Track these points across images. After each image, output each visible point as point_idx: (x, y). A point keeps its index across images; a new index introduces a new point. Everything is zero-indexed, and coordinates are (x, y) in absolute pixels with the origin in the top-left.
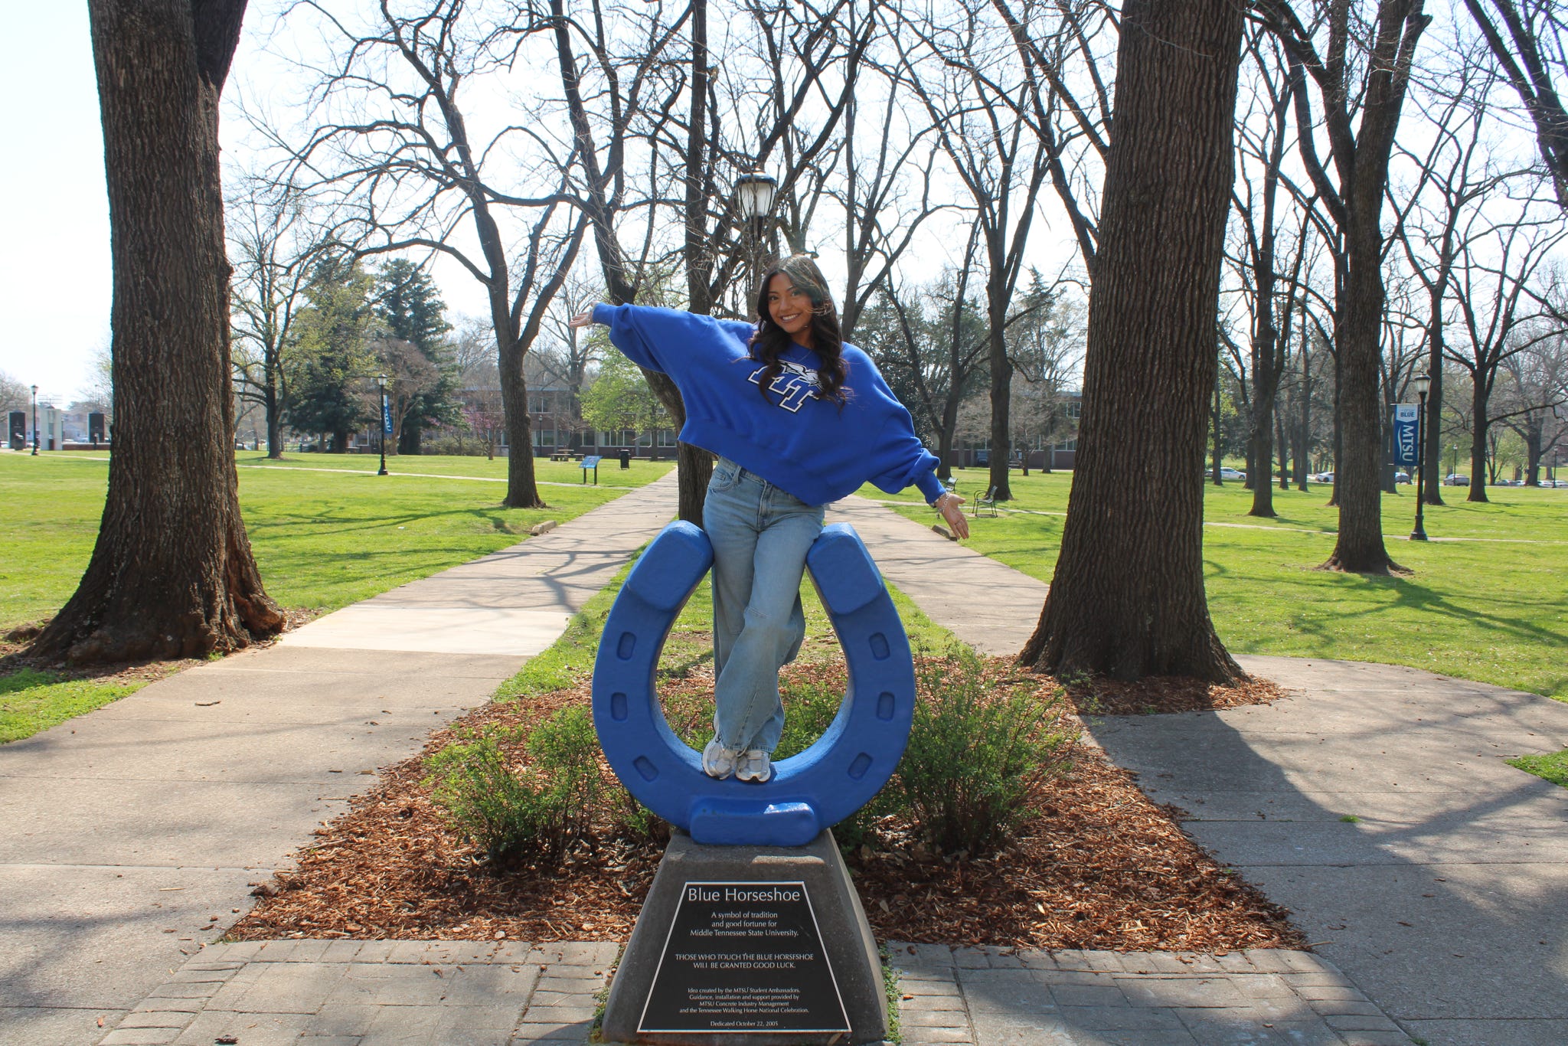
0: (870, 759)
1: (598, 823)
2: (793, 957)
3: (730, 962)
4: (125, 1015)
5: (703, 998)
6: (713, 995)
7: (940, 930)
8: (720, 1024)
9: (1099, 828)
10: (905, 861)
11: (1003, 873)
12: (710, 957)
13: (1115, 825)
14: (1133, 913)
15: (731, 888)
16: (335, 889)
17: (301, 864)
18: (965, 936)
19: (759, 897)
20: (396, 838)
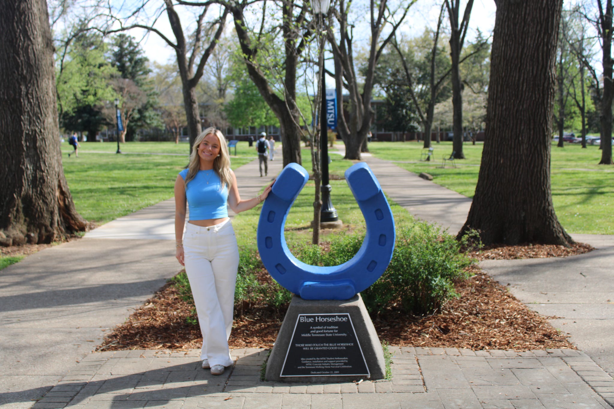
0: (376, 263)
2: (345, 344)
3: (318, 347)
5: (307, 362)
6: (312, 361)
8: (315, 373)
12: (310, 345)
15: (318, 316)
19: (330, 320)
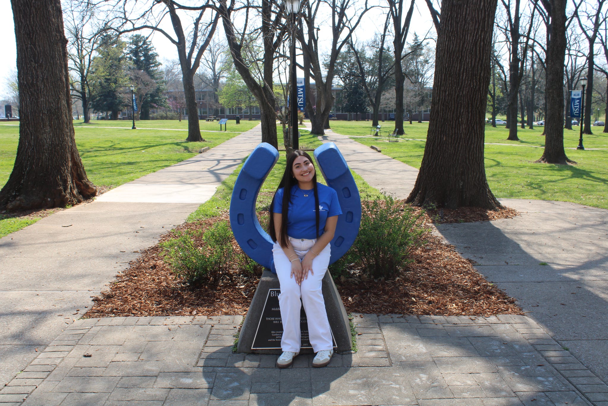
0: (343, 239)
1: (233, 269)
4: (46, 347)
5: (277, 335)
7: (373, 308)
9: (439, 268)
10: (358, 282)
11: (399, 286)
13: (445, 267)
14: (452, 300)
16: (126, 298)
17: (111, 288)
18: (383, 311)
20: (150, 277)
